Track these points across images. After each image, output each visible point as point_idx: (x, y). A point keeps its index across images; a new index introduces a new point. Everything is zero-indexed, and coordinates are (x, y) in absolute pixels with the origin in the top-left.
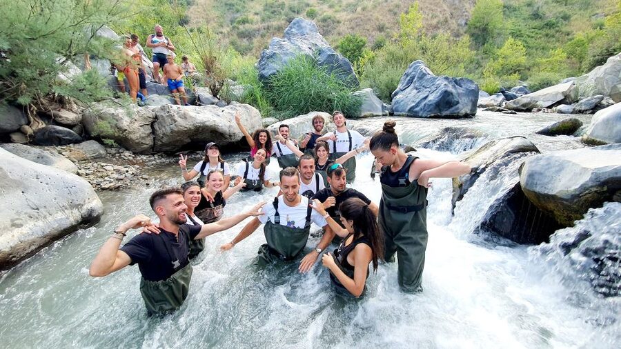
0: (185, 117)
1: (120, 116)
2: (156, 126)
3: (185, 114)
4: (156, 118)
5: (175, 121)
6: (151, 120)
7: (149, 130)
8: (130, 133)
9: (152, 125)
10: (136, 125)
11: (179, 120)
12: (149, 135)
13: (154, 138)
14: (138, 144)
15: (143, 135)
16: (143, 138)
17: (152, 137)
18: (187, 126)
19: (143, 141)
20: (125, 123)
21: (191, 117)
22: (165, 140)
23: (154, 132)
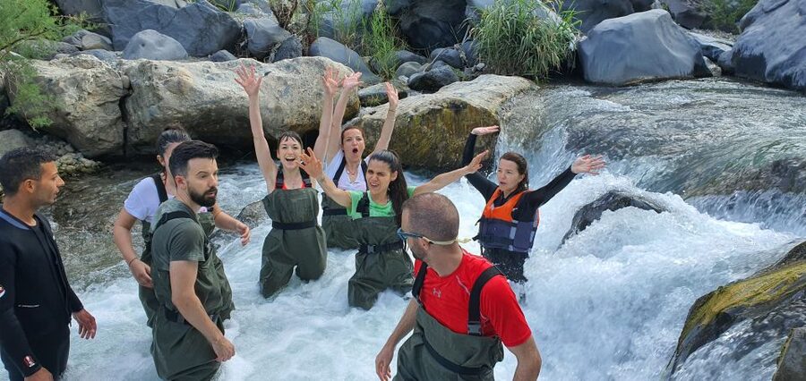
0: (179, 89)
1: (61, 84)
2: (130, 106)
3: (179, 83)
4: (130, 87)
5: (160, 99)
6: (120, 93)
7: (114, 113)
8: (76, 119)
9: (122, 102)
10: (91, 103)
11: (167, 95)
12: (114, 123)
13: (125, 130)
14: (91, 141)
15: (102, 124)
16: (102, 129)
17: (121, 127)
18: (183, 109)
19: (102, 136)
20: (69, 100)
21: (192, 89)
22: (142, 135)
23: (124, 116)
